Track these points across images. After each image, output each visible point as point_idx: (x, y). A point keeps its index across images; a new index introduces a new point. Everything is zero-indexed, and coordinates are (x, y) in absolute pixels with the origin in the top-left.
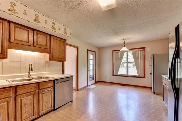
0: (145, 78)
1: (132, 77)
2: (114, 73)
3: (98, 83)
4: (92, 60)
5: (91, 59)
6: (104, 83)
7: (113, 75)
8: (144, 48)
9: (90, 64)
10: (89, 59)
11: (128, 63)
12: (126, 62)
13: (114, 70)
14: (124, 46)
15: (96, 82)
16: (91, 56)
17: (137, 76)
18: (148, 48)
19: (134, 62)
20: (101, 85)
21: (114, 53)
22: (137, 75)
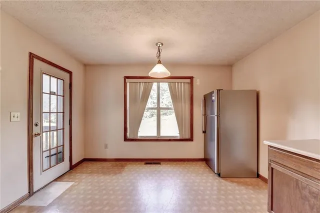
0: (192, 141)
1: (170, 140)
2: (128, 134)
3: (79, 169)
4: (54, 97)
5: (51, 93)
6: (99, 164)
7: (126, 139)
8: (191, 78)
9: (46, 109)
10: (41, 93)
11: (159, 109)
12: (156, 107)
13: (128, 126)
14: (159, 62)
15: (72, 167)
16: (50, 84)
17: (179, 138)
18: (198, 80)
19: (173, 107)
20: (92, 173)
21: (128, 84)
22: (179, 135)
